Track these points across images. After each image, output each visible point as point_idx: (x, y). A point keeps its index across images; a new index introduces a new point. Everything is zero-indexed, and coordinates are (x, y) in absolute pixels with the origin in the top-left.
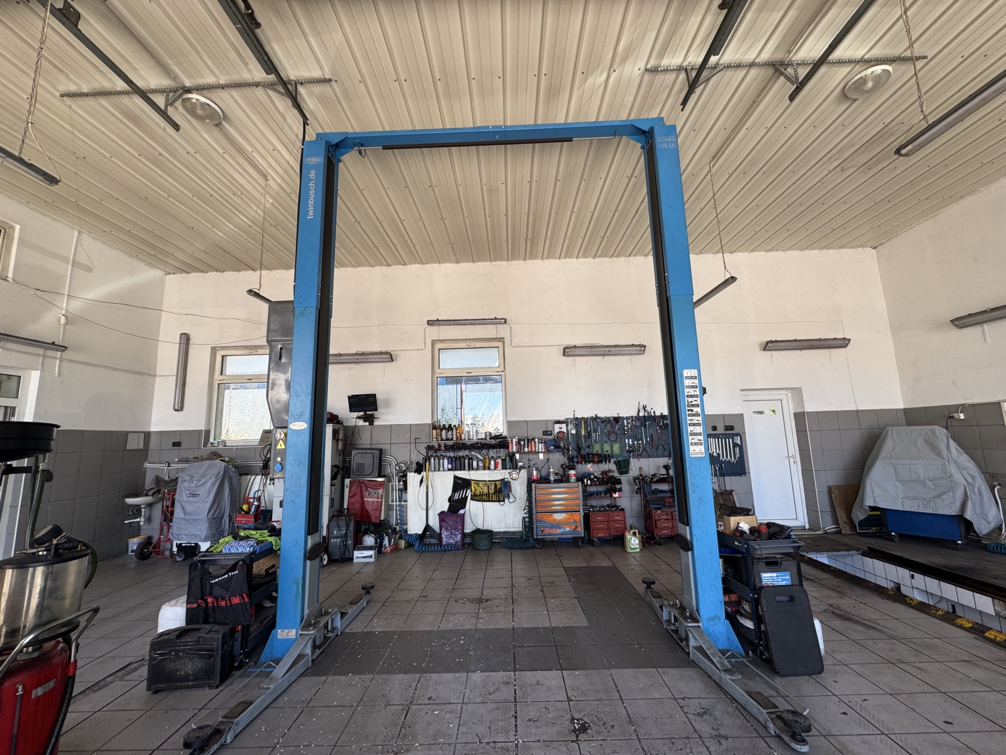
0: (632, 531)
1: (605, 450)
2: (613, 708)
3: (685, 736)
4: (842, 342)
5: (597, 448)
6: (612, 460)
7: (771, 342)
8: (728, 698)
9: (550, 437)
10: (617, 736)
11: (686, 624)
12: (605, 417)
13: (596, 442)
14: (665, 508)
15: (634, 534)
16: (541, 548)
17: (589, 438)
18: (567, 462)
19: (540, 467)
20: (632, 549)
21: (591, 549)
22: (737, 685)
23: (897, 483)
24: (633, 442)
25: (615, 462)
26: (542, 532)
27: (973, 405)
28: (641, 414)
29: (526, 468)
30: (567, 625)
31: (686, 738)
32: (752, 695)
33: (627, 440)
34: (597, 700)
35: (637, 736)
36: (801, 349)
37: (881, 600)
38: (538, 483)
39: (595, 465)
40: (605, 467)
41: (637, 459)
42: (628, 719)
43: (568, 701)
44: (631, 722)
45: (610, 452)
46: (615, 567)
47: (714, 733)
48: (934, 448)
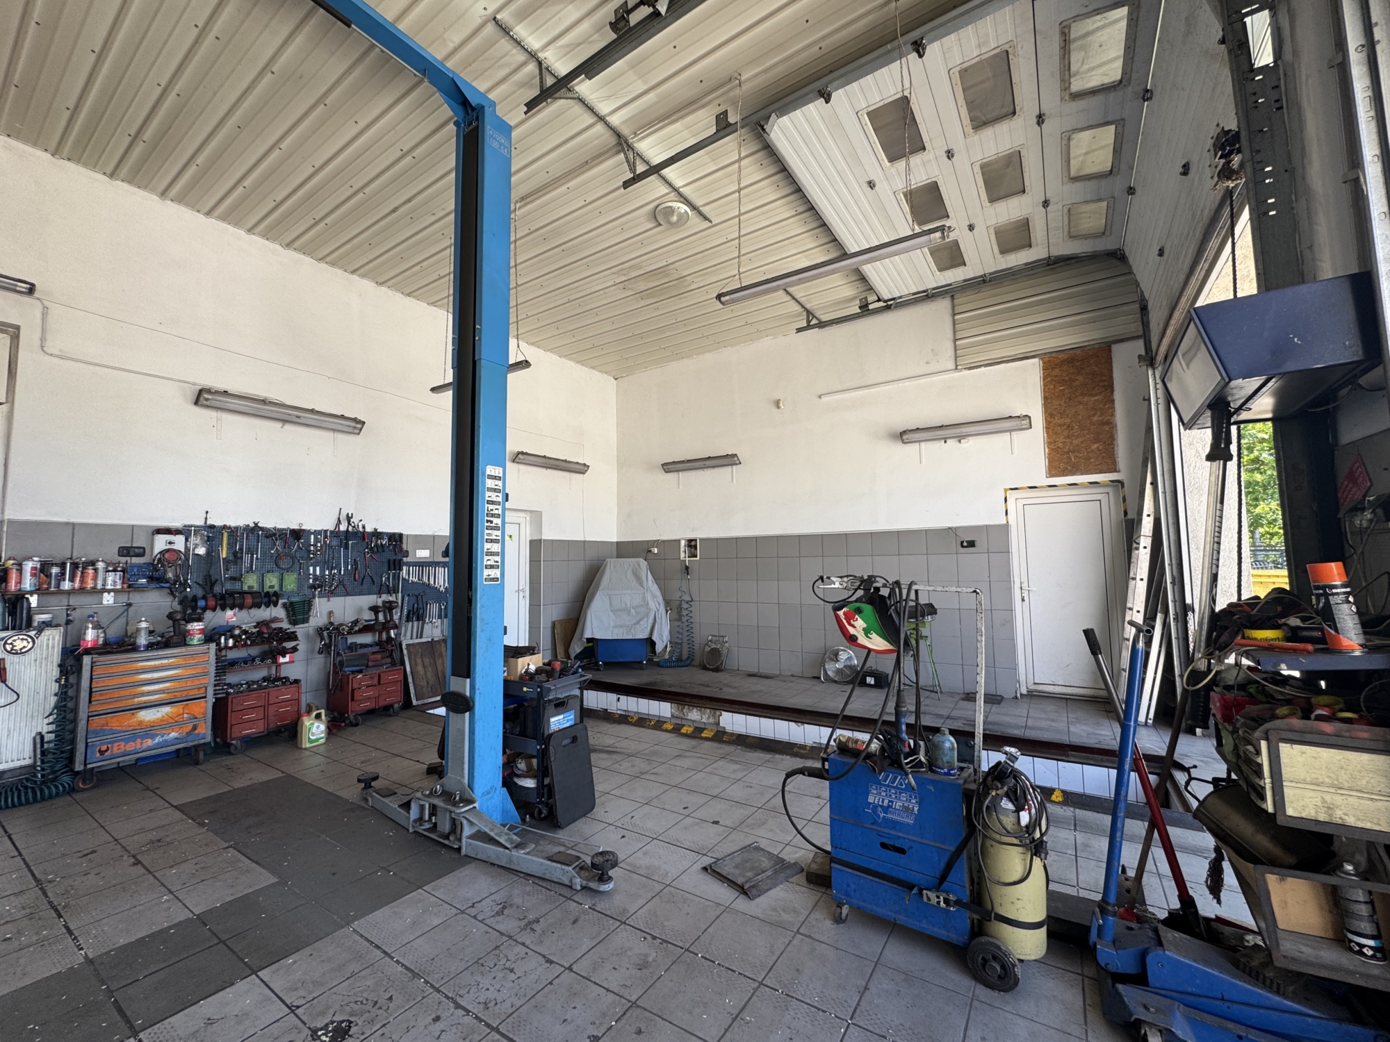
0: (314, 713)
1: (267, 583)
2: (380, 974)
3: (493, 947)
4: (582, 467)
5: (251, 582)
6: (281, 602)
7: (522, 453)
8: (520, 877)
9: (135, 560)
10: (403, 1007)
11: (458, 811)
12: (275, 528)
13: (250, 570)
14: (369, 670)
15: (318, 717)
16: (93, 787)
17: (236, 563)
18: (178, 608)
19: (104, 623)
20: (311, 741)
21: (228, 760)
22: (533, 856)
23: (611, 613)
24: (322, 571)
25: (284, 605)
26: (101, 752)
27: (664, 541)
28: (343, 528)
29: (58, 626)
30: (228, 899)
31: (495, 949)
32: (554, 859)
33: (311, 569)
34: (348, 978)
35: (432, 986)
36: (547, 468)
37: (610, 726)
38: (100, 654)
39: (244, 612)
40: (264, 613)
41: (326, 599)
42: (410, 975)
43: (293, 1011)
44: (416, 975)
45: (276, 588)
46: (289, 776)
47: (523, 923)
48: (638, 578)
